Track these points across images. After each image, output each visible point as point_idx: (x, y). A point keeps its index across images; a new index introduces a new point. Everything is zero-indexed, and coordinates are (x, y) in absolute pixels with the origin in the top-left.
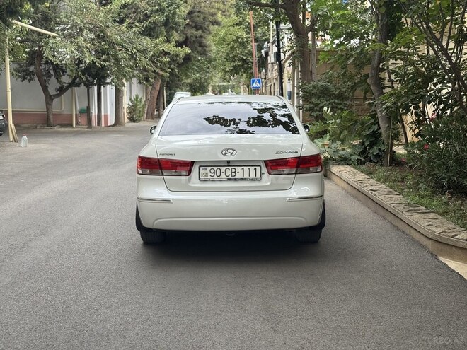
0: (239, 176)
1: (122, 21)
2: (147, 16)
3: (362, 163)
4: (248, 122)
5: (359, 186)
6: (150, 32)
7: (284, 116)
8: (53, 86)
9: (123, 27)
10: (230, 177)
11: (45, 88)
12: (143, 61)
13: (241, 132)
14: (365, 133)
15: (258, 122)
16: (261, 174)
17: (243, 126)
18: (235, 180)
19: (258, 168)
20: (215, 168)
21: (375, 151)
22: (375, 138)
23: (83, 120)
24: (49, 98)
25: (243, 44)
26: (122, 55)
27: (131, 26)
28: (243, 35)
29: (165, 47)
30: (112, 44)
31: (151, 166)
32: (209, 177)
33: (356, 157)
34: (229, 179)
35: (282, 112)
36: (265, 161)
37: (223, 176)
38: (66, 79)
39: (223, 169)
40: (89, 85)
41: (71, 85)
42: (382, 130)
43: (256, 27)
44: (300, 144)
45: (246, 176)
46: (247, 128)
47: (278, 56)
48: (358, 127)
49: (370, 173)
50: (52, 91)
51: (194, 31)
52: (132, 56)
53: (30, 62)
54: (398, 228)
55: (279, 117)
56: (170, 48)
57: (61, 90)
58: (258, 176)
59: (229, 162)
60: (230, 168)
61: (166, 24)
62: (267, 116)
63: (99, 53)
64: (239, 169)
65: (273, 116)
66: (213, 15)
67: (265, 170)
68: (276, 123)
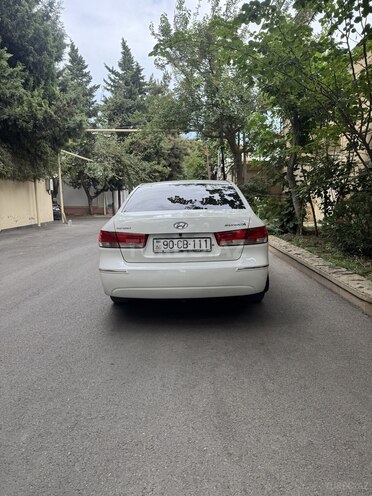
0: (191, 247)
1: (131, 153)
2: (145, 149)
3: (282, 233)
4: (202, 202)
5: (285, 251)
6: (147, 158)
7: (230, 195)
8: (92, 191)
9: (132, 156)
10: (182, 249)
11: (87, 192)
12: (143, 175)
13: (197, 208)
14: (283, 213)
15: (210, 201)
16: (211, 245)
17: (198, 204)
18: (188, 251)
19: (208, 240)
20: (168, 241)
21: (291, 225)
22: (291, 216)
23: (110, 211)
24: (90, 199)
25: (203, 168)
26: (131, 172)
27: (136, 155)
28: (203, 162)
29: (156, 167)
30: (125, 166)
31: (111, 239)
32: (163, 249)
33: (277, 229)
34: (182, 251)
35: (229, 192)
36: (215, 234)
37: (176, 248)
38: (100, 187)
39: (175, 241)
40: (112, 190)
41: (102, 190)
42: (296, 210)
43: (210, 158)
44: (247, 217)
45: (197, 248)
46: (202, 206)
47: (223, 169)
48: (278, 209)
49: (289, 241)
50: (92, 194)
51: (174, 159)
52: (137, 173)
53: (79, 177)
54: (325, 287)
55: (226, 197)
56: (160, 168)
57: (97, 194)
58: (209, 248)
59: (180, 234)
60: (182, 240)
61: (157, 153)
62: (217, 197)
63: (117, 171)
64: (191, 241)
65: (222, 196)
66: (185, 149)
67: (214, 241)
68: (224, 201)
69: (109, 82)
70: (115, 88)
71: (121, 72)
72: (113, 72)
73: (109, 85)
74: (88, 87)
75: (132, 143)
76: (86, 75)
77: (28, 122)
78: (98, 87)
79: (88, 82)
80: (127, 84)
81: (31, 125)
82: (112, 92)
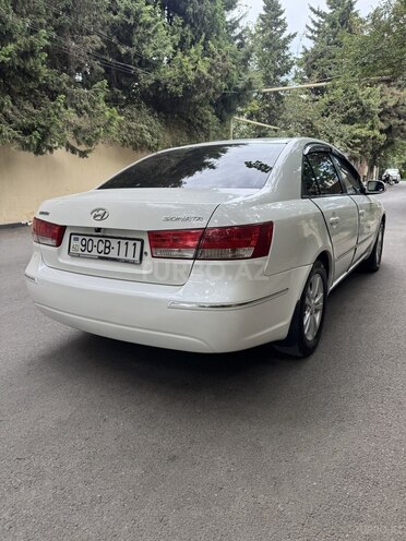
0: (113, 254)
9: (328, 119)
10: (102, 255)
16: (142, 254)
18: (109, 259)
19: (139, 244)
20: (87, 238)
29: (358, 131)
32: (80, 252)
34: (102, 258)
36: (148, 233)
37: (95, 252)
39: (95, 240)
45: (122, 255)
58: (137, 258)
59: (99, 230)
60: (104, 239)
64: (114, 243)
67: (147, 248)
69: (312, 27)
70: (319, 33)
71: (329, 11)
72: (318, 13)
73: (312, 31)
74: (281, 38)
75: (331, 103)
76: (281, 22)
77: (177, 86)
78: (294, 35)
79: (283, 31)
80: (333, 25)
81: (180, 89)
82: (314, 39)
